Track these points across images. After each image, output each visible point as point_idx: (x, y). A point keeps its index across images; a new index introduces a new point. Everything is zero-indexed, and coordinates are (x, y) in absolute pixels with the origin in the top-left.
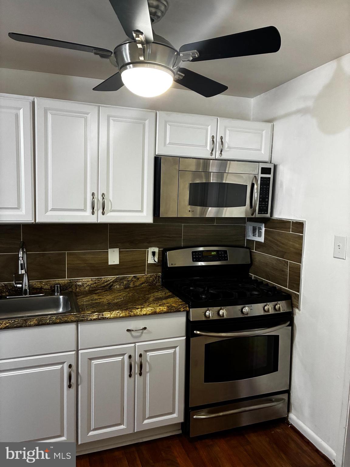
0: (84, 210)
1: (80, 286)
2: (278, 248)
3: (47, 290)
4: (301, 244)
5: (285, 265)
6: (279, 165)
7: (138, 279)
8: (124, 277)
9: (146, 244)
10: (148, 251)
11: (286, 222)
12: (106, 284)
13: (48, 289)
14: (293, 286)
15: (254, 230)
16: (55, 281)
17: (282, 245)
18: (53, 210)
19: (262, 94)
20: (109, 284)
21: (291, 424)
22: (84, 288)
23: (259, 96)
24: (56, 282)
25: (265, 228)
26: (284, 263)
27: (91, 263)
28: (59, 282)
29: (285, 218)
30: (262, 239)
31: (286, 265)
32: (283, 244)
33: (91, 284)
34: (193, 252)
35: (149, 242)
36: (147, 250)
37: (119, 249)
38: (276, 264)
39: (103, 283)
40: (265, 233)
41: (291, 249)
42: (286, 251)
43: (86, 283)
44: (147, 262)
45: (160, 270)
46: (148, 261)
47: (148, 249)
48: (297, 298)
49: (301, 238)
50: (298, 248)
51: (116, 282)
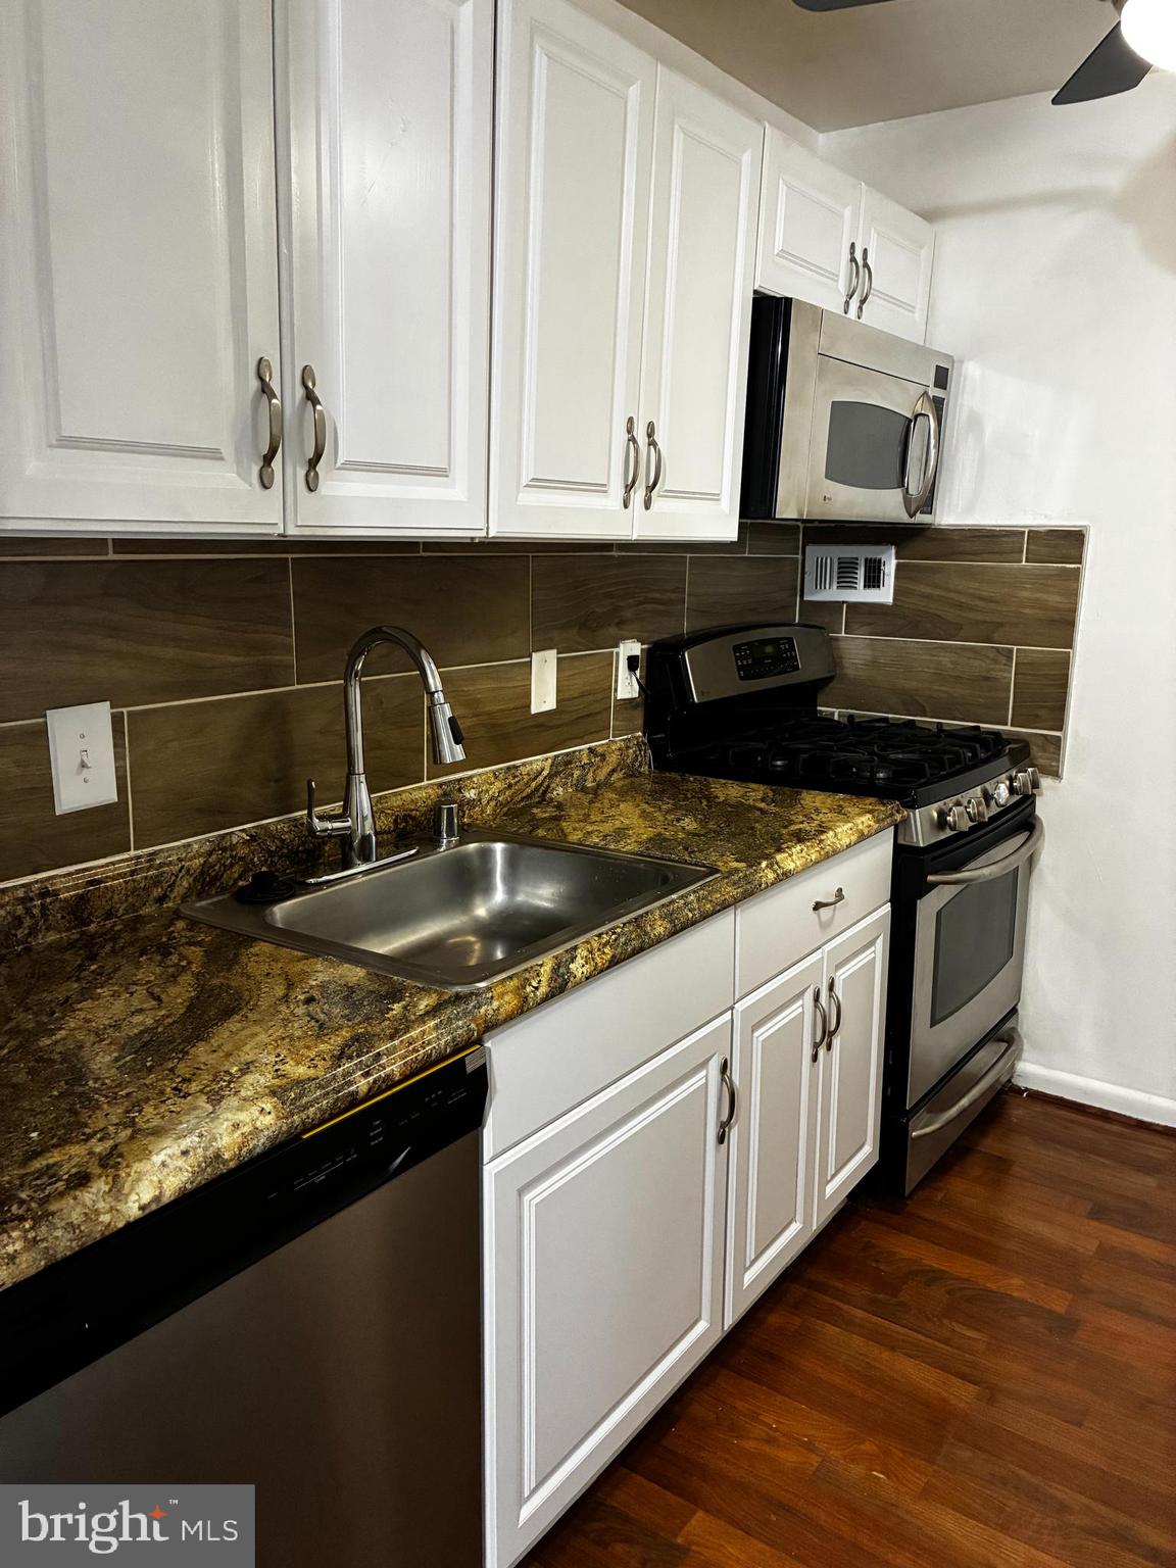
0: (601, 488)
1: (471, 803)
2: (964, 614)
3: (385, 836)
4: (1074, 595)
5: (996, 661)
6: (962, 362)
7: (603, 756)
8: (567, 754)
9: (613, 631)
10: (618, 654)
11: (1004, 536)
12: (534, 785)
13: (389, 832)
14: (1037, 716)
15: (841, 570)
16: (400, 793)
17: (981, 603)
18: (538, 483)
19: (871, 126)
20: (541, 785)
21: (1026, 1089)
22: (483, 812)
23: (855, 129)
24: (404, 796)
25: (897, 558)
26: (992, 655)
27: (489, 714)
28: (413, 797)
29: (994, 523)
30: (885, 595)
31: (1003, 660)
32: (990, 600)
33: (499, 792)
34: (737, 648)
35: (620, 624)
36: (615, 650)
37: (558, 653)
38: (952, 662)
39: (527, 785)
40: (896, 574)
41: (1027, 611)
42: (999, 621)
43: (487, 791)
44: (615, 697)
45: (640, 722)
46: (616, 690)
47: (617, 646)
48: (1052, 748)
49: (1076, 575)
50: (1062, 606)
51: (557, 773)
